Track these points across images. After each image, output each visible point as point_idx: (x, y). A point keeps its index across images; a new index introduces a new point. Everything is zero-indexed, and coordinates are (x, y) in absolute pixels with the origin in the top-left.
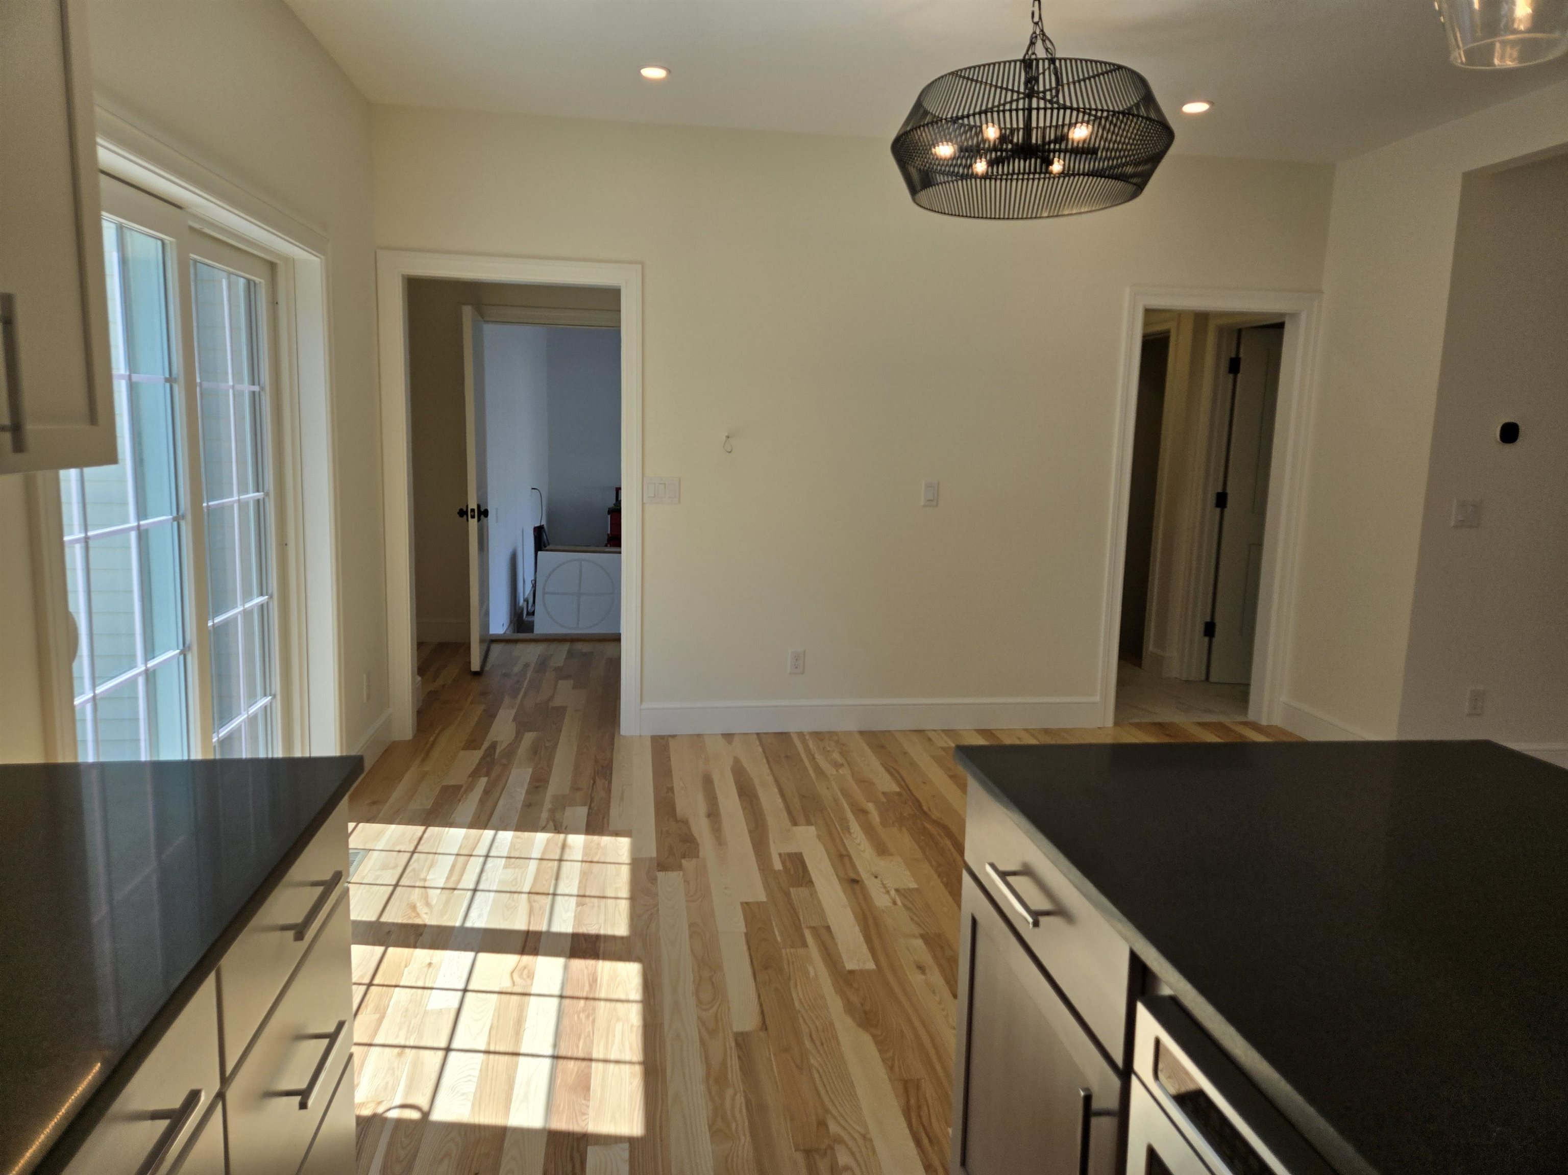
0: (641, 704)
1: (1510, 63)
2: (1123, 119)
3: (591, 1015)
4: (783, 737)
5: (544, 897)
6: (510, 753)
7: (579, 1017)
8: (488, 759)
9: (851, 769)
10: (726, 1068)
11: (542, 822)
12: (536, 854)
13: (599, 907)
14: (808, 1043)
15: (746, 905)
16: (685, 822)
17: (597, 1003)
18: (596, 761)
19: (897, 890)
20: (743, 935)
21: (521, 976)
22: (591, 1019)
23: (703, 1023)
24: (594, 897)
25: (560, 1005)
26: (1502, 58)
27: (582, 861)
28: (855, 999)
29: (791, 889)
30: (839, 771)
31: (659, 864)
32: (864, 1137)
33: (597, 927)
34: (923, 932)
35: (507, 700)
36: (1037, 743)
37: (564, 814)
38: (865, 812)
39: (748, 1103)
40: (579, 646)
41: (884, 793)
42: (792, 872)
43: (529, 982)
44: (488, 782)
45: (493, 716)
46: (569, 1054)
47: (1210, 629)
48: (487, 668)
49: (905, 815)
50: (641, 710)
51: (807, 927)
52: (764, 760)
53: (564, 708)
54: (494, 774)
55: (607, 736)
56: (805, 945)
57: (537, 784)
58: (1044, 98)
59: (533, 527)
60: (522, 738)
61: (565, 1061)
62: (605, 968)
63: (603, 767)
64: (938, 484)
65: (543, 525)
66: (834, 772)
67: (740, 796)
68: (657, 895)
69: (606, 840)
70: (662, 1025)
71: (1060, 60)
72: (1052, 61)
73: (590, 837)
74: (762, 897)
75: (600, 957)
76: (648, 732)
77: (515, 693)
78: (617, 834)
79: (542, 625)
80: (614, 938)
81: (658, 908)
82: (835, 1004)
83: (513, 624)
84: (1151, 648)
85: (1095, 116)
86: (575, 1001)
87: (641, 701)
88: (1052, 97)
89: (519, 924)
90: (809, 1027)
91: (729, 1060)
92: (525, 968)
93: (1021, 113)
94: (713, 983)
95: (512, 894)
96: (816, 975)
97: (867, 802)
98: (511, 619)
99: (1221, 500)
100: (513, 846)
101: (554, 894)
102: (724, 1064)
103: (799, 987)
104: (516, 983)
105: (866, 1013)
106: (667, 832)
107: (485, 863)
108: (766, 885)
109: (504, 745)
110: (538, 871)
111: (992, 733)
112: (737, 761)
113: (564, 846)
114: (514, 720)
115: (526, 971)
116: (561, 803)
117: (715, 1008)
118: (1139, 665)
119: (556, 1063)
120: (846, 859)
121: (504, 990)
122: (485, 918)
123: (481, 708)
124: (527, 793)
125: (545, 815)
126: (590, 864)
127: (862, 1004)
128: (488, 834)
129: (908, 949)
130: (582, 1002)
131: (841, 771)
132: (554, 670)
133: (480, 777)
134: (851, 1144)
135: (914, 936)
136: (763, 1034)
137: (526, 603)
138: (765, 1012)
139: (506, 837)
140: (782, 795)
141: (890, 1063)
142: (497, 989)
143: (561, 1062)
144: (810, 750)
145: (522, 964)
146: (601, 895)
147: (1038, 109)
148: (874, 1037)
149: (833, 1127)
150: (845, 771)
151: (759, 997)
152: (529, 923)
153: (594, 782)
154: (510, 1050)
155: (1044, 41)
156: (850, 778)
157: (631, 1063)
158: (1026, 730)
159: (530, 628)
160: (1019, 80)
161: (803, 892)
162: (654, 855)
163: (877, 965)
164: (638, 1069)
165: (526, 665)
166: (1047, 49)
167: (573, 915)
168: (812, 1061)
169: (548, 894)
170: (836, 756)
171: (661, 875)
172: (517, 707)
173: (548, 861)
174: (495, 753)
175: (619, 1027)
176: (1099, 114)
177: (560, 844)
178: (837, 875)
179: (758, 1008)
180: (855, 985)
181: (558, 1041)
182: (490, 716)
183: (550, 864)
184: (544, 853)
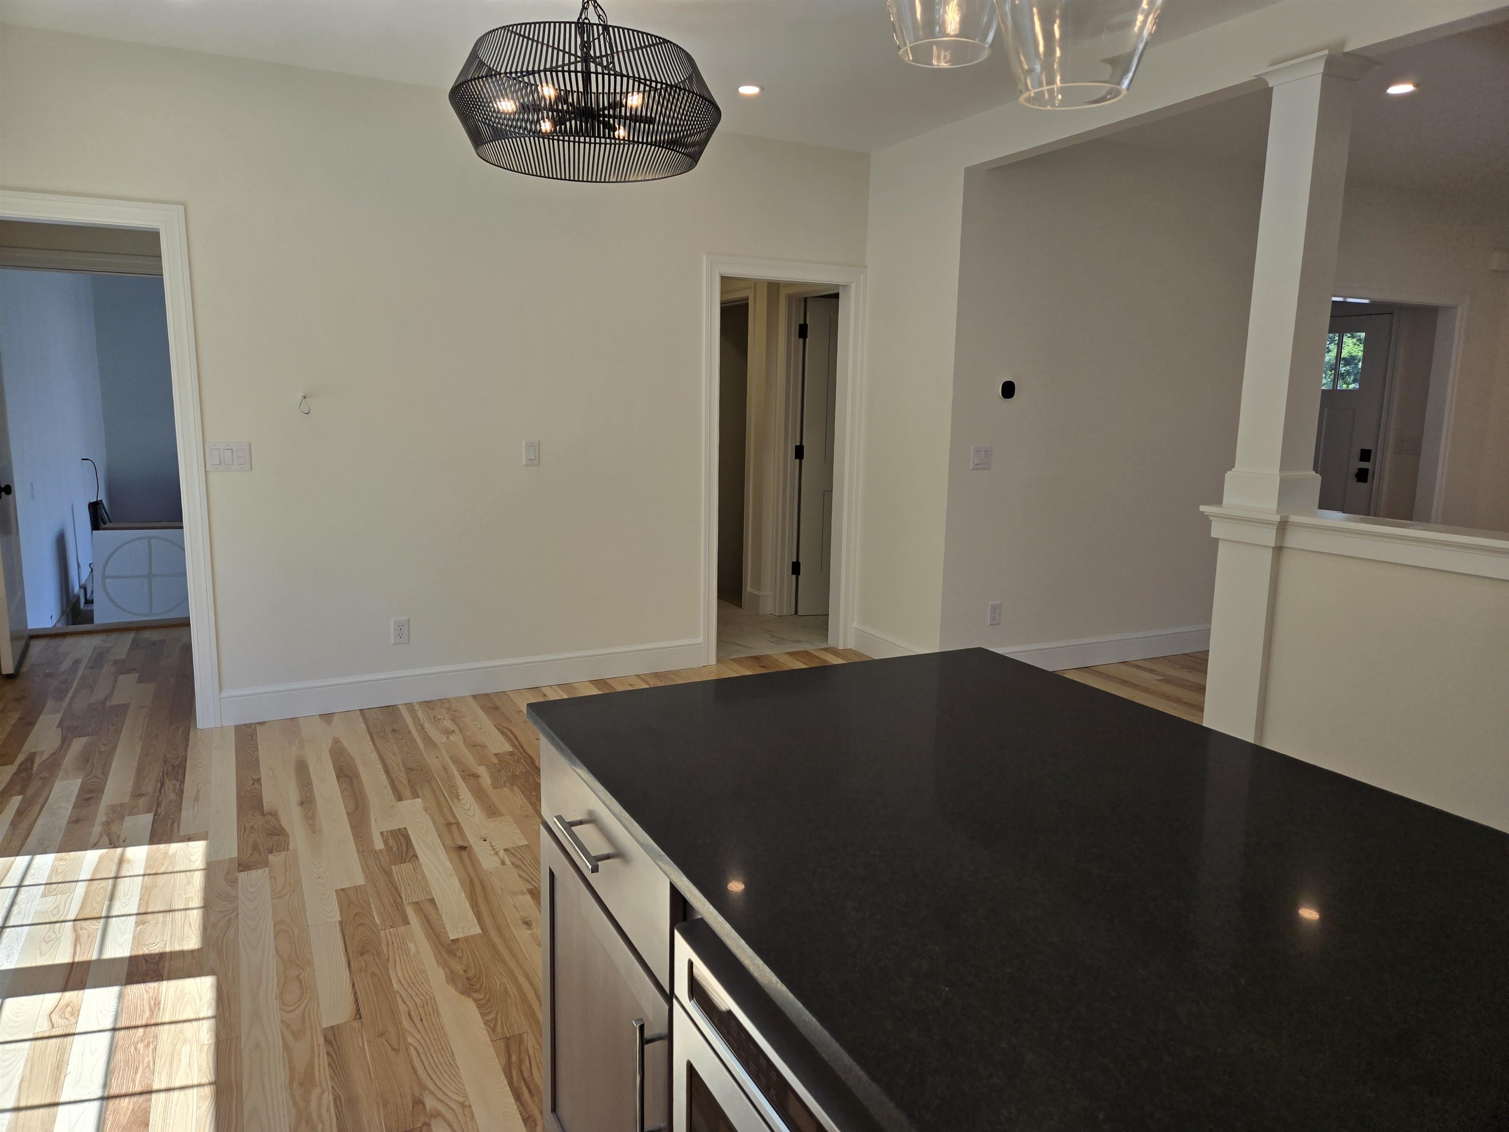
0: (220, 694)
1: (944, 64)
2: (671, 91)
3: (152, 1045)
4: (391, 710)
5: (93, 922)
6: (53, 766)
7: (136, 1049)
8: (24, 774)
9: (463, 735)
10: (313, 1068)
11: (94, 838)
12: (85, 874)
13: (164, 922)
14: (406, 1023)
15: (342, 893)
16: (274, 814)
17: (161, 1028)
18: (166, 761)
19: (505, 850)
20: (338, 924)
21: (62, 1016)
22: (152, 1047)
23: (288, 1026)
24: (159, 912)
25: (112, 1039)
26: (939, 59)
27: (144, 875)
28: (458, 968)
29: (393, 867)
30: (450, 738)
31: (239, 865)
32: (462, 1105)
33: (161, 945)
34: (530, 887)
35: (50, 704)
36: (646, 686)
37: (122, 825)
38: (476, 776)
39: (336, 1098)
40: (146, 635)
41: (496, 755)
42: (395, 849)
43: (73, 1020)
44: (22, 801)
45: (31, 724)
46: (124, 1091)
47: (796, 568)
48: (25, 669)
49: (517, 773)
50: (220, 699)
51: (409, 904)
52: (368, 737)
53: (125, 707)
54: (30, 791)
55: (180, 731)
56: (406, 922)
57: (89, 796)
58: (601, 64)
59: (88, 503)
60: (69, 745)
61: (117, 1101)
62: (169, 989)
63: (173, 766)
64: (539, 442)
65: (101, 500)
66: (445, 740)
67: (338, 777)
68: (237, 897)
69: (175, 847)
70: (238, 1038)
71: (613, 27)
72: (606, 28)
73: (154, 847)
74: (360, 880)
75: (164, 978)
76: (230, 722)
77: (61, 694)
78: (189, 839)
79: (103, 614)
80: (182, 953)
81: (238, 912)
82: (436, 975)
83: (65, 616)
84: (749, 589)
85: (650, 86)
86: (132, 1031)
87: (220, 690)
88: (608, 64)
89: (63, 957)
90: (407, 1006)
91: (316, 1059)
92: (68, 1005)
93: (580, 75)
94: (301, 982)
95: (53, 925)
96: (417, 951)
97: (479, 766)
98: (62, 607)
99: (799, 452)
100: (54, 870)
101: (108, 917)
102: (310, 1065)
103: (398, 968)
104: (55, 1025)
105: (468, 979)
106: (252, 828)
107: (16, 895)
108: (366, 868)
109: (45, 757)
110: (87, 893)
111: (606, 683)
112: (336, 741)
113: (121, 861)
114: (60, 725)
115: (69, 1009)
116: (119, 813)
117: (302, 1007)
118: (740, 605)
119: (106, 1105)
120: (454, 828)
121: (40, 1035)
122: (16, 957)
123: (16, 716)
124: (73, 808)
125: (97, 829)
126: (154, 876)
127: (465, 971)
128: (21, 861)
129: (515, 907)
130: (141, 1031)
131: (451, 738)
132: (113, 664)
133: (12, 796)
134: (449, 1115)
135: (522, 893)
136: (355, 1024)
137: (82, 591)
138: (360, 1000)
139: (45, 863)
140: (387, 772)
141: (492, 1025)
142: (31, 1036)
143: (111, 1103)
144: (419, 720)
145: (63, 1002)
146: (168, 909)
147: (597, 73)
148: (476, 1001)
149: (430, 1103)
150: (456, 738)
151: (353, 986)
152: (75, 954)
153: (162, 784)
154: (47, 1101)
155: (595, 8)
156: (461, 743)
157: (200, 1085)
158: (637, 676)
159: (88, 618)
160: (574, 44)
161: (407, 868)
162: (235, 854)
163: (482, 928)
164: (208, 1091)
165: (77, 663)
166: (599, 16)
167: (131, 936)
168: (410, 1040)
169: (100, 918)
170: (448, 724)
171: (243, 876)
172: (63, 711)
173: (101, 881)
174: (32, 768)
175: (186, 1049)
176: (654, 84)
177: (116, 860)
178: (444, 845)
179: (350, 998)
180: (459, 954)
181: (108, 1082)
182: (27, 723)
183: (103, 883)
184: (95, 872)
